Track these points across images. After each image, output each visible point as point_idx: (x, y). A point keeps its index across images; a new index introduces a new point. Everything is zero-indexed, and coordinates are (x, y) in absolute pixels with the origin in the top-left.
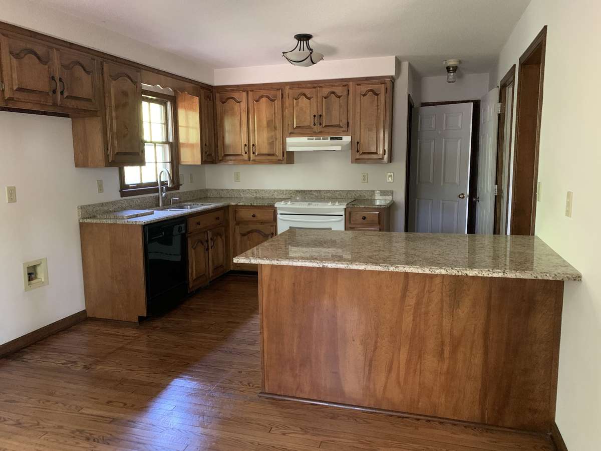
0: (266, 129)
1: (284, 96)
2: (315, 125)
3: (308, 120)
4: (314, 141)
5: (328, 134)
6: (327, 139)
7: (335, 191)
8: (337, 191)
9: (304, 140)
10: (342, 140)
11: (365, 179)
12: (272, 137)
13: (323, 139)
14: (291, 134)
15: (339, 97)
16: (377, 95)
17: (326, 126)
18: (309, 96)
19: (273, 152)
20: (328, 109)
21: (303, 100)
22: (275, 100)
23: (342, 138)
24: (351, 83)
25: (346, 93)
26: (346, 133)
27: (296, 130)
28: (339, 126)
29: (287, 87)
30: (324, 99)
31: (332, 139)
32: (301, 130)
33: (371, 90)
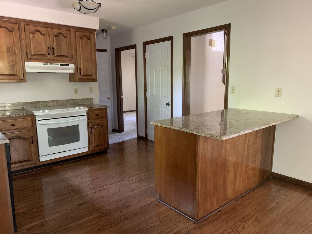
0: (6, 54)
1: (20, 29)
2: (49, 54)
3: (44, 50)
4: (49, 65)
5: (59, 61)
6: (58, 65)
7: (57, 101)
8: (59, 101)
9: (41, 64)
10: (69, 66)
11: (76, 91)
12: (12, 61)
13: (55, 65)
14: (30, 60)
15: (66, 37)
16: (89, 40)
17: (57, 56)
18: (43, 33)
19: (15, 72)
20: (58, 44)
21: (38, 35)
22: (13, 31)
23: (68, 64)
24: (72, 29)
25: (69, 35)
26: (71, 61)
27: (33, 57)
28: (66, 56)
29: (23, 24)
30: (54, 37)
31: (61, 65)
32: (37, 57)
33: (86, 36)
